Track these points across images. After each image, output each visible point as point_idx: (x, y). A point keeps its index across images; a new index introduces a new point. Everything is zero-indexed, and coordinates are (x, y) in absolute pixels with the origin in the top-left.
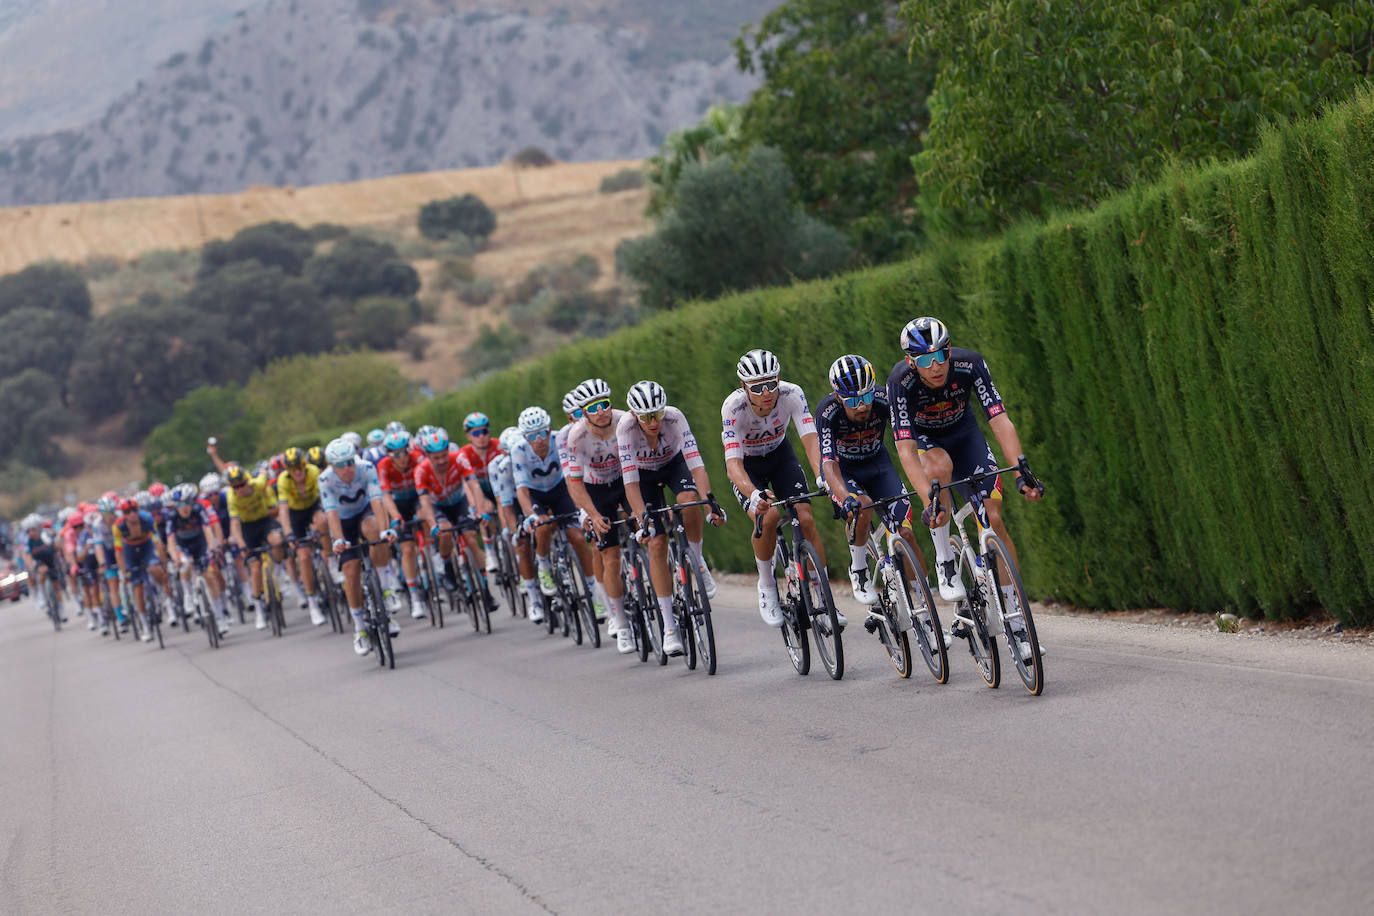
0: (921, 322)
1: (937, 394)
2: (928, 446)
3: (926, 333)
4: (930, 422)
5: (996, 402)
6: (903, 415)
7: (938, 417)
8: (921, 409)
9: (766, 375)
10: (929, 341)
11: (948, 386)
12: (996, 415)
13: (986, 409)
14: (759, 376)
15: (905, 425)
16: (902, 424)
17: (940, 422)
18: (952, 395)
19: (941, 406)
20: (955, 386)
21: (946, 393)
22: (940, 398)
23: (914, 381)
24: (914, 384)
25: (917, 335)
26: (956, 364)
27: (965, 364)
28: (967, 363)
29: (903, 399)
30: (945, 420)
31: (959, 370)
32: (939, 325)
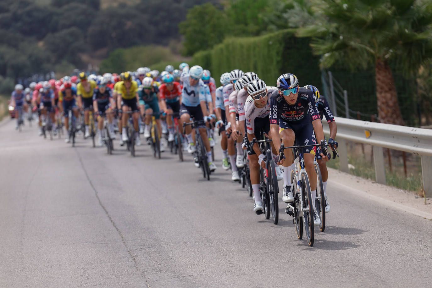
0: (286, 76)
1: (292, 107)
2: (286, 127)
3: (288, 80)
4: (288, 118)
5: (316, 114)
6: (275, 113)
7: (291, 117)
8: (284, 112)
9: (260, 90)
10: (289, 84)
11: (296, 104)
12: (315, 119)
13: (311, 116)
14: (257, 92)
15: (275, 117)
16: (274, 117)
17: (292, 119)
18: (298, 108)
19: (293, 112)
20: (300, 105)
21: (295, 107)
22: (292, 110)
23: (282, 99)
24: (282, 101)
25: (284, 81)
26: (302, 95)
27: (305, 95)
28: (306, 95)
29: (276, 106)
30: (294, 119)
31: (302, 98)
32: (294, 77)
